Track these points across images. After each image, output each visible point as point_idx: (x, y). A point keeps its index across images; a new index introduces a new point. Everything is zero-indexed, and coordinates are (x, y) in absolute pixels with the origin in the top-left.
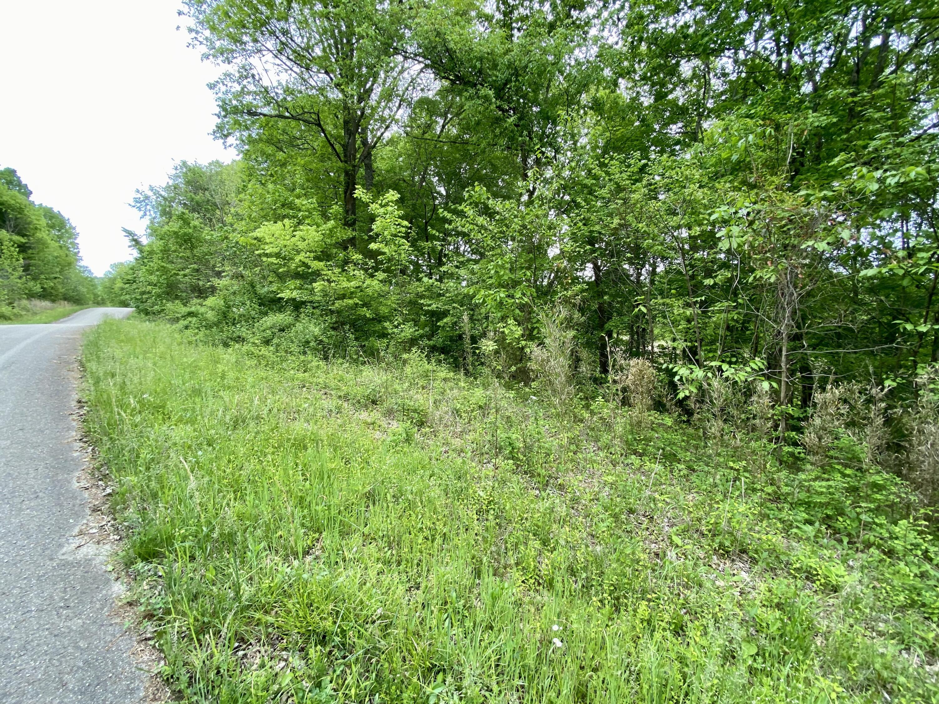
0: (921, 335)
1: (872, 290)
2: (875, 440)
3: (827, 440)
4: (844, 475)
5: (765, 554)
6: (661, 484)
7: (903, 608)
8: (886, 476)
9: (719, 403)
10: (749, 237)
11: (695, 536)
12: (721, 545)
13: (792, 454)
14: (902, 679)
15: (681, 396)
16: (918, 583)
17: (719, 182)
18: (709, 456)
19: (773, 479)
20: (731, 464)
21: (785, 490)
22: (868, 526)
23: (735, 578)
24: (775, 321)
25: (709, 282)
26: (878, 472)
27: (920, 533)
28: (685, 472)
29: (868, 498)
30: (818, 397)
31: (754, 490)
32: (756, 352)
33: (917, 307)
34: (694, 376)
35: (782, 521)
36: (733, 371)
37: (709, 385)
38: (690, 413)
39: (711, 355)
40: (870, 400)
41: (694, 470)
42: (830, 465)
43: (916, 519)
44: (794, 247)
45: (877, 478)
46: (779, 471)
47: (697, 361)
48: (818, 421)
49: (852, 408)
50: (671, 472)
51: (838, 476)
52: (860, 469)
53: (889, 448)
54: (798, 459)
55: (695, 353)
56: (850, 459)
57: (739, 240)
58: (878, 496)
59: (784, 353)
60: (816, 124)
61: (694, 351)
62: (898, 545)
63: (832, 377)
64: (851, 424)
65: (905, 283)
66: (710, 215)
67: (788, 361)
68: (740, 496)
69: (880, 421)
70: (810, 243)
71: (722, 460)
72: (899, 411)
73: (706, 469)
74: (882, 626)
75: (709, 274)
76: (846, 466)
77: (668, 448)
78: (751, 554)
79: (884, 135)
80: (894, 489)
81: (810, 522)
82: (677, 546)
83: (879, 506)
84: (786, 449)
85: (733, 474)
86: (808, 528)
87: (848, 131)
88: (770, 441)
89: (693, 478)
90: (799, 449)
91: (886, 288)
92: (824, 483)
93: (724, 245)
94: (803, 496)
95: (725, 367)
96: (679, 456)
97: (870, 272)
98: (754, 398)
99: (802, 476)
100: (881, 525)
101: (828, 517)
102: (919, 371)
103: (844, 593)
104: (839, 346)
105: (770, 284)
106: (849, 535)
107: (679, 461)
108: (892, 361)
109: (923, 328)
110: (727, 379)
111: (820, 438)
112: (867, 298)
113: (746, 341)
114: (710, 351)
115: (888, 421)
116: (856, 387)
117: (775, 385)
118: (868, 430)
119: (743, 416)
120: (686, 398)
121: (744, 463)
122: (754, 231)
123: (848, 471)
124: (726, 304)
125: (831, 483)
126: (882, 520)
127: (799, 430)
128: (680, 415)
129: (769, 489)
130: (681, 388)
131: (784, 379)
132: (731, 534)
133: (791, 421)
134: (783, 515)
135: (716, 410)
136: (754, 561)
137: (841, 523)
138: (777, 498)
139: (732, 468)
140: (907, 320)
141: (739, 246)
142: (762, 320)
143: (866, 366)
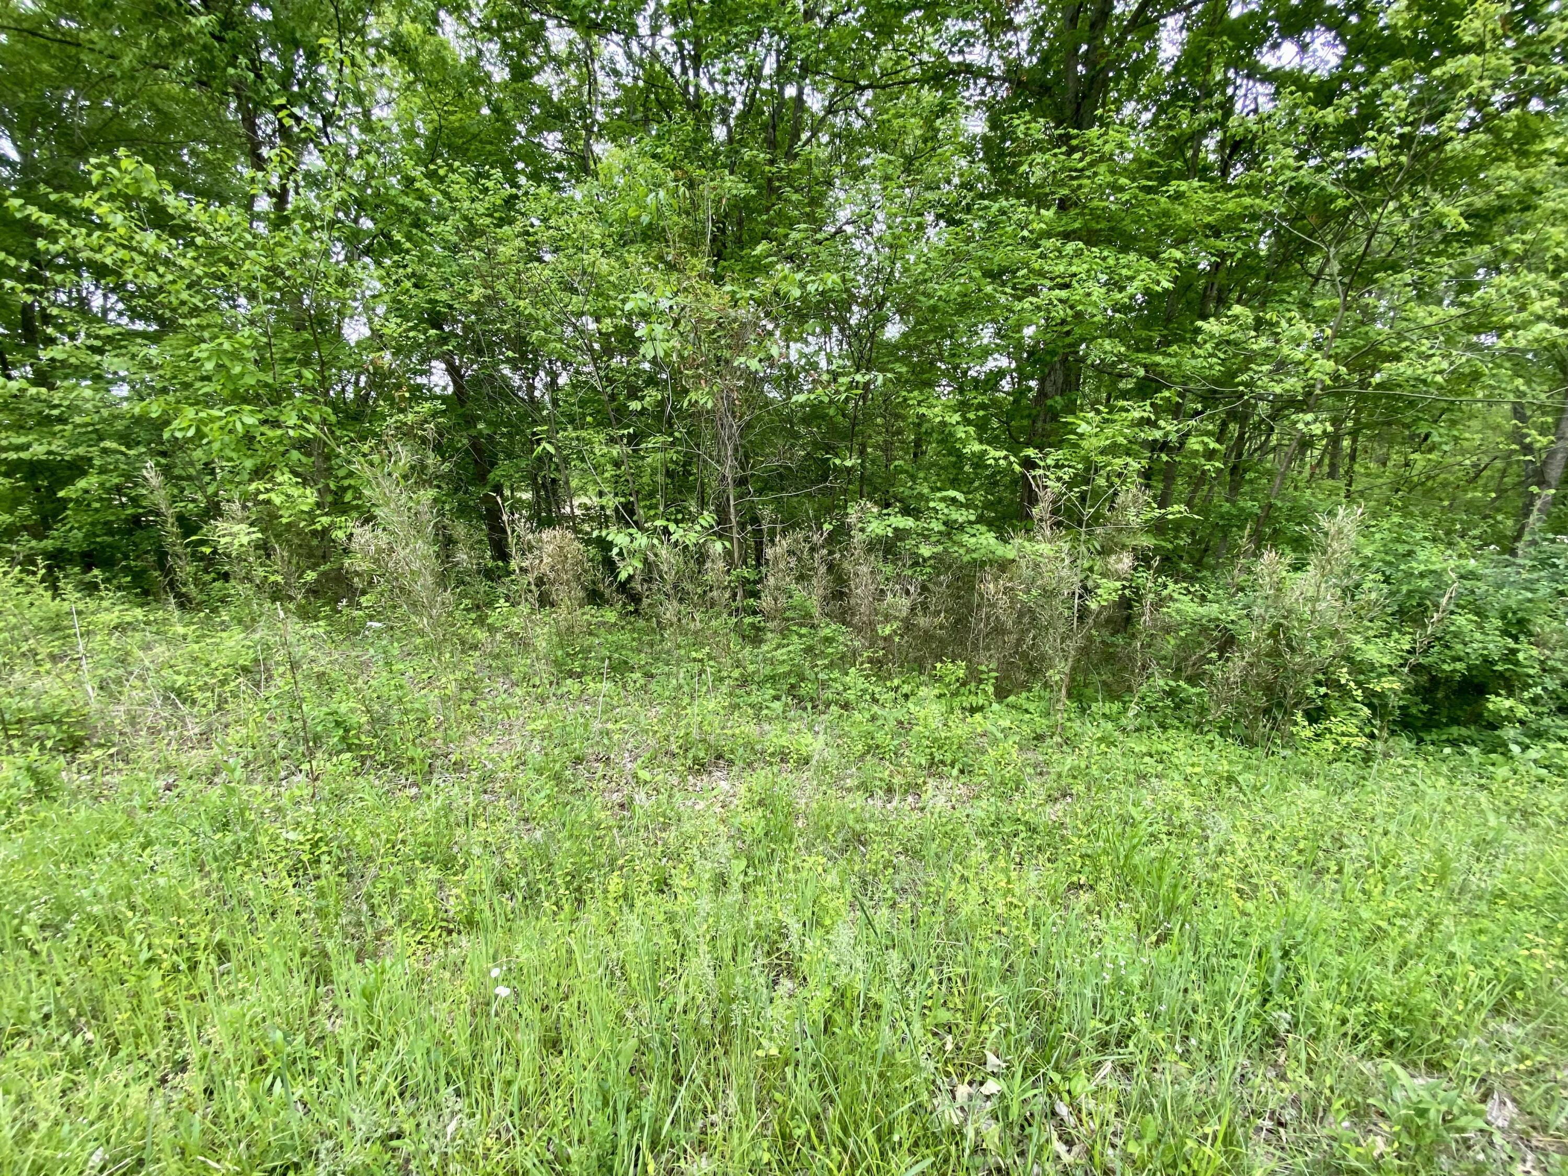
0: (849, 470)
1: (806, 421)
2: (821, 591)
3: (783, 601)
4: (801, 636)
5: (741, 750)
6: (614, 708)
7: (862, 757)
8: (834, 627)
9: (670, 578)
10: (675, 343)
11: (665, 760)
12: (696, 760)
13: (753, 625)
14: (871, 826)
15: (623, 576)
16: (870, 727)
17: (629, 252)
18: (668, 652)
19: (738, 660)
20: (694, 654)
21: (751, 668)
22: (824, 685)
23: (715, 793)
24: (718, 462)
25: (635, 405)
26: (828, 625)
27: (867, 677)
28: (642, 681)
29: (823, 654)
30: (769, 552)
31: (721, 680)
32: (703, 504)
33: (843, 439)
34: (636, 544)
35: (752, 706)
36: (681, 532)
37: (656, 555)
38: (636, 598)
39: (652, 513)
40: (813, 550)
41: (652, 676)
42: (788, 629)
43: (862, 664)
44: (727, 362)
45: (827, 632)
46: (743, 648)
47: (636, 523)
48: (771, 581)
49: (799, 559)
50: (624, 687)
51: (795, 638)
52: (813, 626)
53: (834, 597)
54: (758, 629)
55: (632, 513)
56: (804, 617)
57: (665, 345)
58: (830, 650)
59: (732, 503)
60: (734, 192)
61: (629, 509)
62: (851, 695)
63: (779, 527)
64: (801, 578)
65: (832, 412)
66: (624, 301)
67: (737, 512)
68: (708, 691)
69: (823, 569)
70: (742, 359)
71: (683, 652)
72: (837, 556)
73: (667, 669)
74: (849, 783)
75: (634, 393)
76: (801, 625)
77: (616, 655)
78: (727, 756)
79: (803, 226)
80: (841, 639)
81: (777, 698)
82: (646, 782)
83: (832, 661)
84: (748, 620)
85: (697, 666)
86: (777, 705)
87: (768, 210)
88: (730, 615)
89: (653, 686)
90: (759, 618)
91: (818, 417)
92: (784, 650)
93: (647, 350)
94: (768, 670)
95: (671, 527)
96: (631, 662)
97: (801, 398)
98: (708, 565)
99: (765, 648)
100: (835, 680)
101: (793, 686)
102: (849, 510)
103: (814, 762)
104: (783, 489)
105: (708, 412)
106: (812, 699)
107: (632, 670)
108: (828, 501)
109: (848, 463)
110: (676, 544)
111: (776, 599)
112: (803, 431)
113: (691, 490)
114: (650, 507)
115: (831, 568)
116: (800, 536)
117: (728, 544)
118: (815, 581)
119: (699, 590)
120: (631, 578)
121: (707, 649)
122: (681, 334)
123: (804, 631)
124: (661, 439)
125: (791, 648)
126: (836, 674)
127: (756, 595)
128: (624, 604)
129: (736, 673)
130: (620, 564)
131: (735, 535)
132: (705, 740)
133: (748, 587)
134: (753, 699)
135: (668, 588)
136: (731, 763)
137: (806, 689)
138: (744, 681)
139: (695, 660)
140: (836, 455)
141: (667, 354)
142: (705, 461)
143: (807, 511)
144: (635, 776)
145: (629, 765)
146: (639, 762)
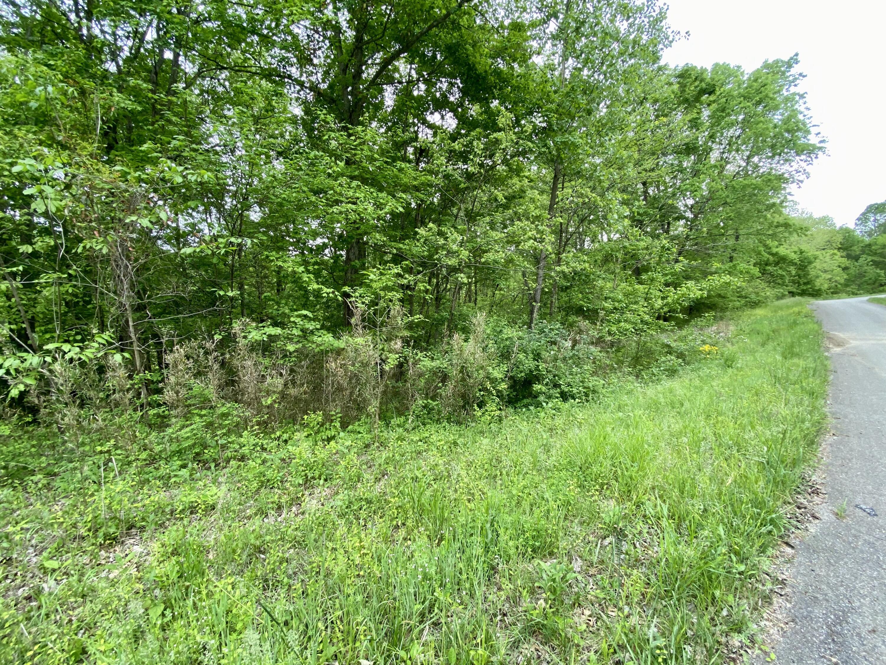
0: (232, 299)
2: (216, 382)
3: (183, 392)
4: (201, 416)
5: (152, 516)
7: (258, 491)
8: (228, 405)
9: (66, 389)
10: (68, 201)
11: (75, 545)
12: (106, 536)
13: (158, 415)
14: (268, 538)
15: (14, 393)
16: (262, 469)
18: (72, 451)
19: (145, 445)
20: (99, 448)
21: (158, 449)
22: (224, 447)
23: (128, 558)
24: (115, 293)
25: (27, 249)
26: (223, 405)
27: (256, 435)
28: (44, 481)
29: (221, 427)
30: (169, 358)
31: (129, 463)
32: (102, 326)
33: (225, 279)
34: (27, 364)
35: (161, 478)
36: (78, 350)
37: (51, 371)
38: (34, 410)
39: (48, 336)
40: (207, 353)
41: (55, 475)
42: (189, 412)
43: (252, 427)
45: (224, 410)
46: (149, 434)
47: (30, 346)
48: (172, 379)
49: (196, 361)
50: (25, 489)
51: (197, 419)
52: (211, 407)
53: (227, 384)
54: (165, 417)
55: (24, 337)
56: (203, 402)
57: (57, 203)
58: (227, 422)
59: (131, 324)
61: (23, 335)
62: (245, 450)
63: (176, 340)
64: (198, 374)
65: (215, 261)
67: (136, 330)
68: (115, 476)
69: (216, 367)
70: (134, 218)
71: (87, 448)
72: (228, 356)
73: (71, 465)
74: (249, 512)
75: (28, 240)
76: (201, 409)
77: (13, 464)
78: (138, 525)
80: (235, 413)
81: (184, 466)
83: (229, 429)
84: (152, 412)
85: (103, 458)
86: (184, 472)
88: (135, 410)
89: (57, 483)
90: (163, 409)
91: (204, 265)
92: (188, 429)
93: (38, 206)
94: (174, 447)
95: (66, 347)
96: (31, 467)
98: (109, 374)
99: (170, 430)
100: (232, 443)
101: (197, 454)
102: (234, 325)
103: (219, 506)
104: (179, 313)
106: (214, 460)
107: (33, 473)
108: (217, 320)
109: (230, 294)
110: (71, 360)
111: (177, 393)
112: (193, 273)
113: (90, 316)
114: (46, 332)
115: (223, 364)
116: (194, 344)
117: (127, 355)
118: (210, 375)
119: (101, 395)
120: (22, 394)
121: (112, 442)
122: (73, 196)
123: (204, 412)
124: (55, 276)
125: (192, 427)
126: (233, 438)
127: (159, 391)
128: (20, 418)
129: (144, 455)
131: (136, 348)
132: (115, 518)
133: (152, 386)
134: (162, 472)
135: (66, 397)
136: (142, 529)
137: (208, 454)
138: (152, 460)
139: (101, 452)
140: (221, 289)
141: (58, 210)
142: (102, 293)
143: (200, 328)
144: (42, 568)
145: (34, 560)
146: (45, 554)
